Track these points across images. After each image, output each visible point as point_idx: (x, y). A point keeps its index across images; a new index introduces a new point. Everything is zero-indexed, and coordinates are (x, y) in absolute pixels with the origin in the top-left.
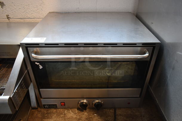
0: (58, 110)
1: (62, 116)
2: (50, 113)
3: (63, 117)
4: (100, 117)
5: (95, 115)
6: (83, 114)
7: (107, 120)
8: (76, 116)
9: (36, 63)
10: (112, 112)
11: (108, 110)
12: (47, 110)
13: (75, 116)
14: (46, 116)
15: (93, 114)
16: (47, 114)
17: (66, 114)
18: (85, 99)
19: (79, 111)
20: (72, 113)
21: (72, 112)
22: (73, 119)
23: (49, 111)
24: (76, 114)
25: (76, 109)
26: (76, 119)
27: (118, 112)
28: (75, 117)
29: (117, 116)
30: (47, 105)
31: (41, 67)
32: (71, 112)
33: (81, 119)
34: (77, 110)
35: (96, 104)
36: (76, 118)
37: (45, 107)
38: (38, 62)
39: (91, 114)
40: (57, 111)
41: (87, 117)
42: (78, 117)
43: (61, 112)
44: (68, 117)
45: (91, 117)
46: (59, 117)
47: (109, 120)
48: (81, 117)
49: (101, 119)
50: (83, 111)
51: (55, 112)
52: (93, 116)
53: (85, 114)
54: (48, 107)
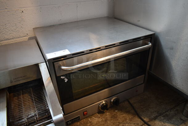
0: (81, 122)
1: (88, 125)
3: (90, 125)
4: (121, 111)
6: (106, 115)
7: (128, 111)
8: (102, 119)
10: (127, 103)
11: (123, 103)
13: (100, 120)
15: (114, 111)
17: (91, 121)
19: (101, 114)
20: (96, 118)
21: (95, 118)
22: (100, 123)
24: (101, 118)
25: (97, 114)
27: (132, 101)
28: (101, 120)
29: (133, 105)
30: (70, 120)
31: (66, 80)
32: (94, 118)
33: (107, 120)
34: (98, 114)
36: (102, 121)
37: (68, 123)
39: (113, 112)
40: (81, 123)
41: (111, 116)
42: (104, 119)
43: (85, 122)
44: (95, 123)
45: (114, 115)
48: (107, 118)
50: (104, 113)
52: (115, 112)
53: (108, 114)
54: (71, 123)
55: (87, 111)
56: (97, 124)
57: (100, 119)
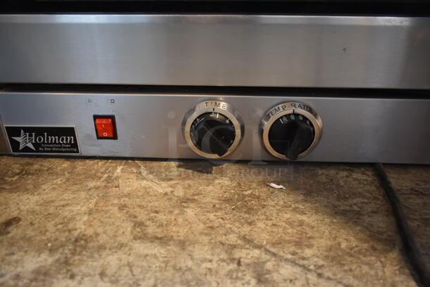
1: (92, 184)
2: (39, 172)
3: (97, 188)
4: (301, 197)
5: (273, 185)
6: (209, 184)
7: (347, 208)
8: (169, 190)
10: (366, 181)
11: (345, 173)
12: (26, 160)
13: (162, 188)
14: (11, 183)
15: (265, 184)
16: (18, 174)
17: (117, 178)
20: (150, 176)
21: (151, 173)
23: (36, 167)
24: (172, 182)
25: (173, 165)
26: (170, 199)
28: (160, 190)
29: (401, 199)
30: (27, 130)
32: (145, 172)
33: (193, 201)
34: (179, 166)
36: (166, 194)
39: (254, 185)
41: (227, 195)
42: (180, 192)
43: (93, 172)
44: (127, 190)
45: (251, 196)
46: (75, 188)
47: (355, 208)
48: (198, 194)
49: (309, 205)
50: (209, 173)
51: (64, 170)
52: (265, 189)
53: (221, 184)
54: (30, 145)
55: (112, 118)
56: (128, 195)
57: (164, 184)
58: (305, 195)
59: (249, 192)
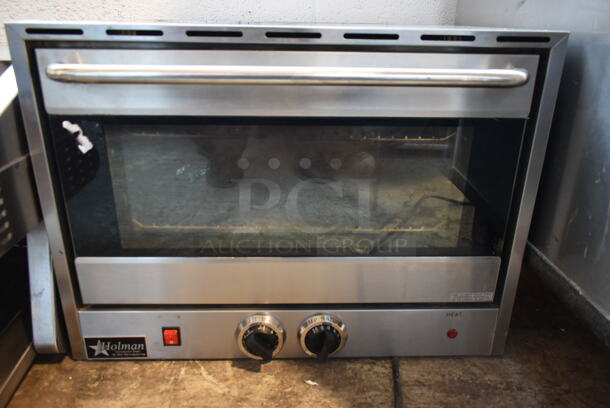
0: (147, 366)
1: (163, 387)
2: (114, 377)
3: (168, 391)
4: (330, 392)
5: (310, 382)
6: (258, 383)
7: (363, 401)
8: (226, 390)
9: (66, 125)
10: (383, 373)
12: (99, 365)
13: (220, 389)
14: (95, 390)
15: (302, 380)
16: (97, 380)
17: (182, 380)
18: (267, 312)
19: (242, 370)
20: (210, 378)
21: (210, 374)
22: (211, 399)
23: (110, 371)
24: (229, 383)
25: (228, 364)
26: (228, 399)
27: (408, 372)
28: (220, 391)
29: (405, 390)
30: (103, 340)
31: (85, 145)
32: (205, 373)
33: (245, 400)
34: (233, 366)
35: (316, 331)
36: (224, 395)
37: (94, 351)
38: (73, 119)
39: (294, 382)
40: (144, 371)
41: (272, 393)
42: (235, 392)
43: (161, 375)
44: (192, 392)
45: (291, 393)
46: (150, 391)
47: (369, 400)
48: (250, 393)
49: (334, 399)
50: (258, 371)
51: (135, 374)
52: (302, 386)
53: (267, 381)
55: (178, 329)
56: (194, 397)
57: (222, 385)
58: (333, 390)
59: (289, 389)
